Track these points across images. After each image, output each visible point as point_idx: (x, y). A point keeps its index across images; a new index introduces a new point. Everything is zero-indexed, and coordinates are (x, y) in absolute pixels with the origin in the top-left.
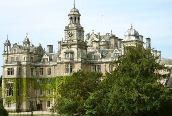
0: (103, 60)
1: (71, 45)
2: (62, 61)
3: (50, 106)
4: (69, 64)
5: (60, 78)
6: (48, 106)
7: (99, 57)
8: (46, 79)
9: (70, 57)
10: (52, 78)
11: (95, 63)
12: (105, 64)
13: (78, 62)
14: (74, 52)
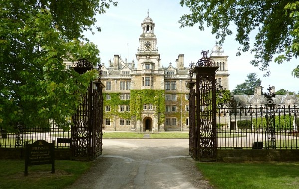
0: (178, 76)
1: (151, 55)
2: (138, 72)
3: (109, 124)
4: (151, 76)
5: (136, 92)
6: (107, 124)
7: (174, 73)
8: (105, 94)
9: (150, 68)
10: (113, 93)
11: (169, 79)
12: (181, 80)
13: (160, 75)
14: (154, 64)
